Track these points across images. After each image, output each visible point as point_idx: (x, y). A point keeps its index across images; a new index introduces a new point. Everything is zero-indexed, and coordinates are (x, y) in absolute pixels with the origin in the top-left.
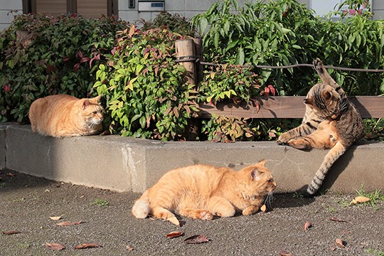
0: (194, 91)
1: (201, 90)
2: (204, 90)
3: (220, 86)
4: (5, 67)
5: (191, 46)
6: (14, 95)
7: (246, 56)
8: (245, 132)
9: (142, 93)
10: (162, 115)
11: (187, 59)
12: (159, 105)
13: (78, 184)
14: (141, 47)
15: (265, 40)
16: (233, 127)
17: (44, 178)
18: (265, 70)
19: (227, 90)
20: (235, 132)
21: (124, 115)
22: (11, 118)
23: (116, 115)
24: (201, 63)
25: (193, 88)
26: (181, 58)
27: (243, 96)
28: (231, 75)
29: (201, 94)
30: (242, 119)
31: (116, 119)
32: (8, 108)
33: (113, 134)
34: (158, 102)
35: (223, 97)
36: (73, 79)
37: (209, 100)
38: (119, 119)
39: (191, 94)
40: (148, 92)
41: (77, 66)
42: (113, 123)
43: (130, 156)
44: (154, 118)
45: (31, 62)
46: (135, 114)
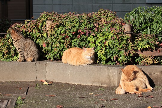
0: (132, 46)
1: (135, 45)
2: (137, 45)
3: (143, 43)
5: (130, 27)
7: (151, 31)
8: (154, 61)
9: (112, 47)
10: (121, 55)
11: (129, 32)
13: (84, 84)
14: (108, 28)
15: (158, 24)
16: (149, 59)
17: (67, 83)
18: (159, 36)
19: (146, 45)
20: (150, 61)
21: (104, 56)
23: (100, 56)
24: (134, 34)
25: (132, 44)
27: (152, 47)
28: (148, 39)
29: (135, 46)
30: (152, 56)
34: (119, 50)
35: (145, 48)
36: (76, 41)
37: (139, 49)
39: (132, 47)
40: (115, 46)
42: (99, 59)
44: (117, 56)
45: (57, 34)
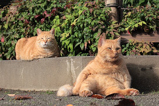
0: (117, 25)
1: (122, 24)
2: (124, 24)
3: (135, 21)
4: (3, 29)
6: (6, 44)
9: (81, 26)
10: (94, 39)
11: (112, 5)
12: (92, 33)
14: (82, 2)
20: (146, 49)
21: (70, 43)
22: (4, 58)
23: (65, 44)
24: (122, 8)
26: (108, 5)
28: (142, 12)
29: (122, 27)
31: (65, 47)
32: (3, 53)
33: (63, 56)
35: (137, 26)
37: (127, 29)
38: (67, 47)
40: (85, 25)
41: (43, 20)
42: (63, 49)
43: (72, 64)
44: (89, 42)
45: (16, 21)
46: (77, 42)
